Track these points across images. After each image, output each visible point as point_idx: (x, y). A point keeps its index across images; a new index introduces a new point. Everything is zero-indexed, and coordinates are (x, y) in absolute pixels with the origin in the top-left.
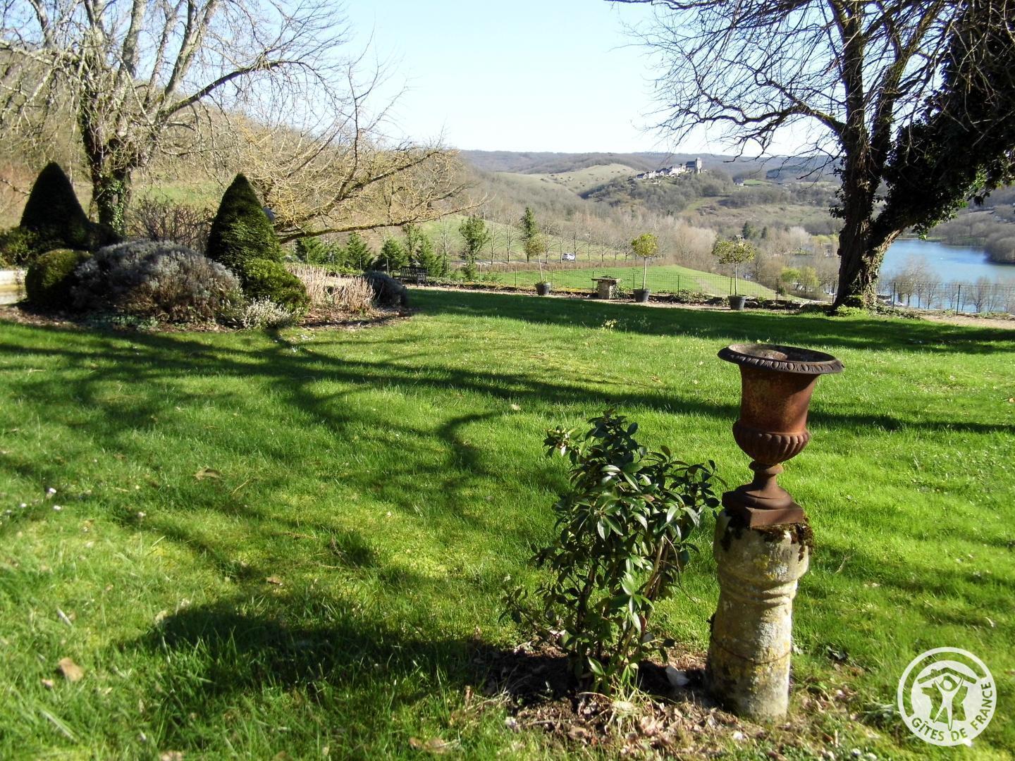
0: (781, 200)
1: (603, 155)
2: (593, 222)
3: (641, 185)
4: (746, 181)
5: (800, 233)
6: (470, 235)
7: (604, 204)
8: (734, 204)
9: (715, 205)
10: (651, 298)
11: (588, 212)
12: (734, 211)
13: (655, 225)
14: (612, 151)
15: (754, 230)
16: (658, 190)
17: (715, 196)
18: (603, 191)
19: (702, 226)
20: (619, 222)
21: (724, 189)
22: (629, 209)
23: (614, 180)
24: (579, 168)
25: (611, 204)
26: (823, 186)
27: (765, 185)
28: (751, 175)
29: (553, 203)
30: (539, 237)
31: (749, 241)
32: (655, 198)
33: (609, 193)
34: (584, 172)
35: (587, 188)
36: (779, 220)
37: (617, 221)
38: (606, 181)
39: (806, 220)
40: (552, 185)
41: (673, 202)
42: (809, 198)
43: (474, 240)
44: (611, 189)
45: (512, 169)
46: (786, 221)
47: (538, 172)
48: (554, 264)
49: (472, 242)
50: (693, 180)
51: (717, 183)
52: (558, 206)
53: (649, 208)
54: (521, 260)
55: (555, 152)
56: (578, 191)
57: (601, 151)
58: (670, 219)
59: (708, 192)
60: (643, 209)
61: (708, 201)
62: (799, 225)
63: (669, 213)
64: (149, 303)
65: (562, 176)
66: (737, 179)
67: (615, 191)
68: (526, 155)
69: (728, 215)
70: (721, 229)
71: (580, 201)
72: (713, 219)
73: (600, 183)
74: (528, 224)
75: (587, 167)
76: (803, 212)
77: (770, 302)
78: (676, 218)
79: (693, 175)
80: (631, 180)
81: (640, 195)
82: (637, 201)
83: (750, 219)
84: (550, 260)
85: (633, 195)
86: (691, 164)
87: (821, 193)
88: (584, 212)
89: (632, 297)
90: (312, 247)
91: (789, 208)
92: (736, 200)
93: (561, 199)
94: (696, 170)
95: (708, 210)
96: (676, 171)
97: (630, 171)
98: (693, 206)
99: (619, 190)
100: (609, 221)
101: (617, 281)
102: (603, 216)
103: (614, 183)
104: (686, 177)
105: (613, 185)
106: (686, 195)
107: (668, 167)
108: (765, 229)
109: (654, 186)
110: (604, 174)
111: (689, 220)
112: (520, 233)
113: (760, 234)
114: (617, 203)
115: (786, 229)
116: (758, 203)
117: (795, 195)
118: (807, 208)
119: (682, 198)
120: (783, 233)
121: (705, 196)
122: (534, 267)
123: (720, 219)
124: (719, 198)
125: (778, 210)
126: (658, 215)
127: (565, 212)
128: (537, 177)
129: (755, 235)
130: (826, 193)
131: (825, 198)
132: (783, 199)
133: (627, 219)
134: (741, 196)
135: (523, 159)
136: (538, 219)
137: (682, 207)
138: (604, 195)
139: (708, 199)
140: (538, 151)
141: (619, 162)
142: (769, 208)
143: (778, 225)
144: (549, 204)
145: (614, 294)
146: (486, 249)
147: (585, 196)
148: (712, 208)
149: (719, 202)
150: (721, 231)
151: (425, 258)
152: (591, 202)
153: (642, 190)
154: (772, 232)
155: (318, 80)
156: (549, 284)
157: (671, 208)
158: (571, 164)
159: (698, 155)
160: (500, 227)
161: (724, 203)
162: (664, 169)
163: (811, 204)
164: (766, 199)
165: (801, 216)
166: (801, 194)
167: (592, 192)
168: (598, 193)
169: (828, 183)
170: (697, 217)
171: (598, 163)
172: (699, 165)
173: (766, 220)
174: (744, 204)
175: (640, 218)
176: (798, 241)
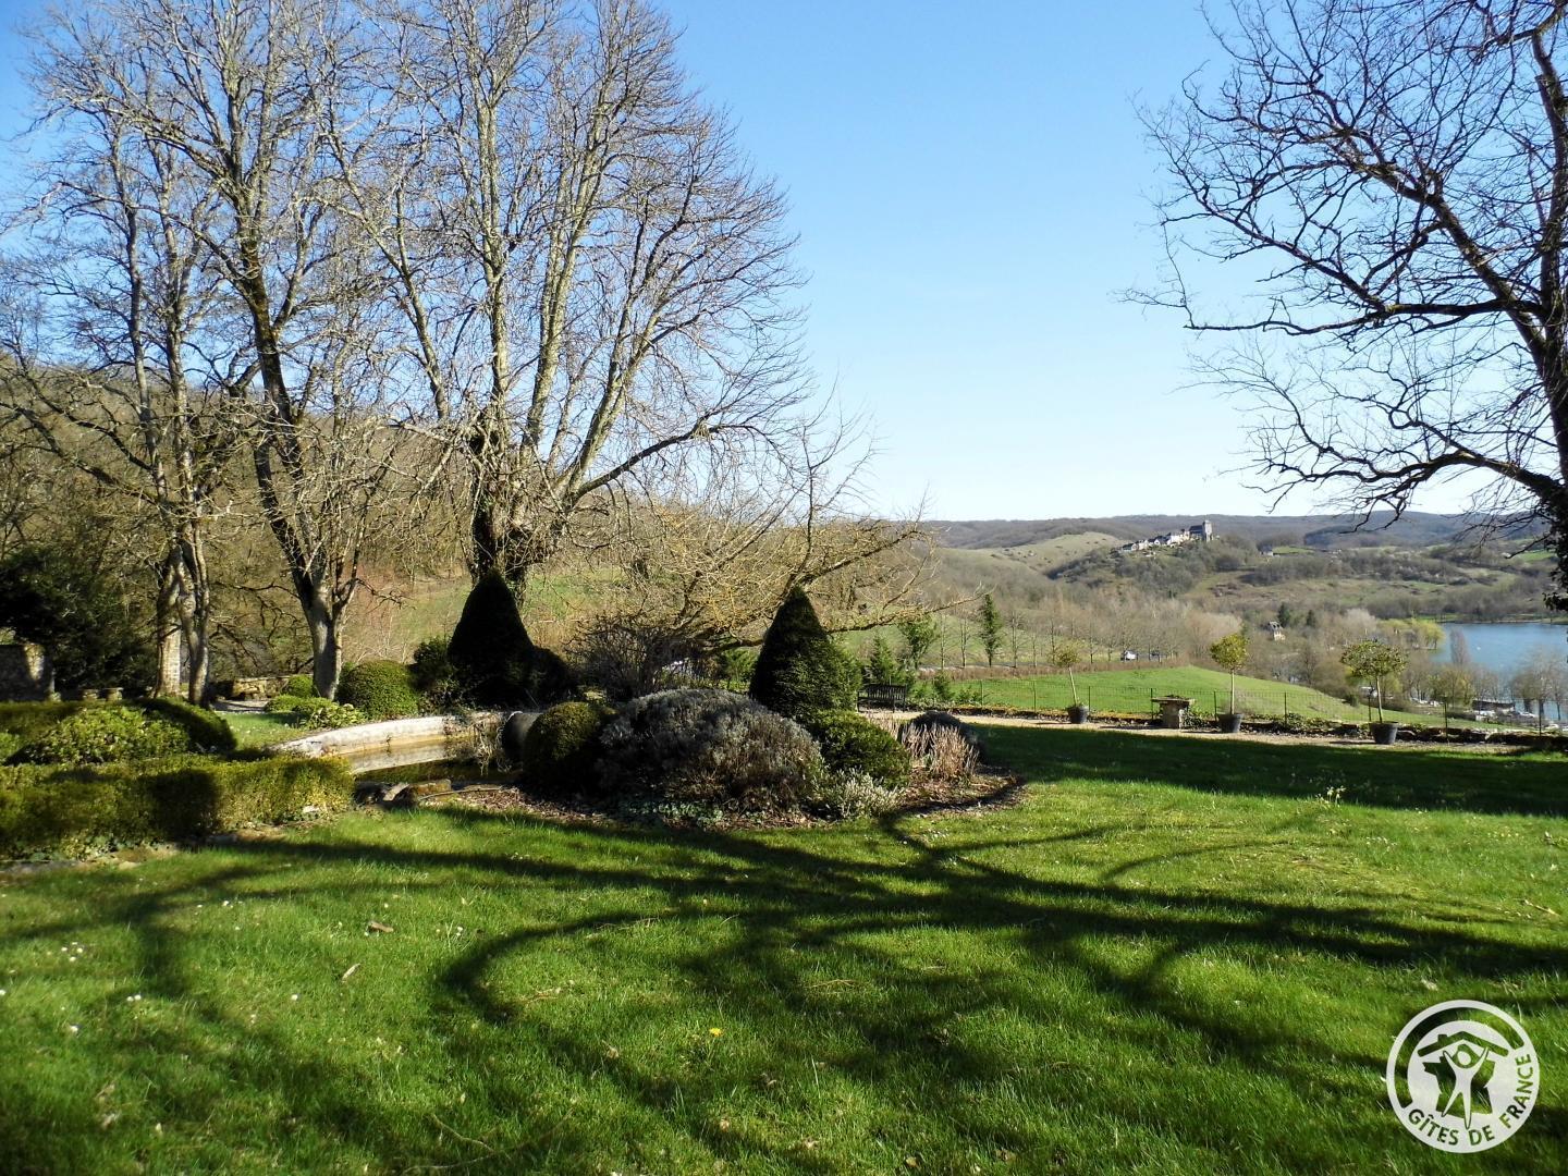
0: (1328, 574)
1: (1073, 521)
2: (1068, 609)
3: (1129, 559)
4: (1277, 549)
5: (1362, 618)
6: (912, 633)
7: (1081, 586)
8: (1262, 581)
9: (1235, 582)
10: (1245, 727)
11: (1060, 596)
12: (1263, 589)
13: (1157, 612)
14: (1086, 516)
15: (1294, 615)
16: (1154, 565)
17: (1234, 570)
18: (1077, 568)
19: (1219, 611)
20: (1102, 607)
21: (1246, 560)
22: (1115, 590)
23: (1092, 554)
24: (1043, 538)
25: (1090, 585)
26: (1388, 552)
27: (1303, 553)
28: (1285, 541)
29: (1010, 585)
30: (1004, 633)
31: (1289, 629)
32: (1150, 575)
33: (1085, 571)
34: (1050, 545)
35: (1055, 565)
36: (1329, 600)
37: (1100, 608)
38: (1079, 556)
39: (1369, 599)
40: (1007, 563)
41: (1175, 580)
42: (1370, 570)
43: (918, 639)
44: (1088, 564)
45: (954, 544)
46: (1340, 602)
47: (987, 546)
48: (1025, 668)
49: (914, 642)
50: (1201, 549)
51: (1235, 553)
52: (1018, 589)
53: (1143, 589)
54: (980, 663)
55: (1008, 519)
56: (1043, 569)
57: (1070, 517)
58: (1173, 604)
59: (1224, 565)
60: (1135, 590)
61: (1223, 578)
62: (1359, 606)
63: (1170, 595)
64: (711, 783)
65: (1022, 550)
66: (1264, 546)
67: (1094, 568)
68: (970, 525)
69: (1253, 594)
70: (1245, 613)
71: (1046, 582)
72: (1234, 601)
73: (1073, 558)
74: (989, 616)
75: (1054, 537)
76: (1363, 588)
77: (1435, 731)
78: (1185, 601)
79: (1201, 544)
80: (1114, 553)
81: (1128, 572)
82: (1125, 580)
83: (1287, 600)
84: (1020, 663)
85: (1118, 572)
86: (1197, 529)
87: (1387, 562)
88: (1055, 596)
89: (1213, 724)
90: (735, 658)
91: (1341, 583)
92: (1264, 575)
93: (1021, 581)
94: (1204, 537)
95: (1225, 589)
96: (1176, 539)
97: (1112, 541)
98: (1203, 585)
99: (1099, 567)
100: (1090, 608)
101: (1191, 702)
102: (1079, 600)
103: (1092, 557)
104: (1191, 547)
105: (1090, 561)
106: (1194, 570)
107: (1164, 534)
108: (1310, 613)
109: (1147, 560)
110: (1077, 546)
111: (1200, 603)
112: (978, 628)
113: (1304, 620)
114: (1097, 583)
115: (1342, 613)
116: (1297, 578)
117: (1348, 566)
118: (1368, 583)
119: (1188, 574)
120: (1338, 618)
121: (1219, 570)
122: (999, 672)
123: (1243, 601)
124: (1241, 573)
125: (1327, 587)
126: (1157, 598)
127: (1027, 597)
128: (986, 553)
129: (1296, 622)
130: (1394, 562)
131: (1393, 567)
132: (1332, 571)
133: (1114, 604)
134: (1270, 569)
135: (966, 530)
136: (998, 607)
137: (1189, 586)
138: (1078, 574)
139: (1225, 574)
140: (986, 519)
141: (1095, 529)
142: (1313, 584)
143: (1329, 607)
144: (1005, 587)
145: (1187, 721)
146: (933, 650)
147: (1053, 575)
148: (1231, 586)
149: (1241, 577)
150: (1247, 618)
151: (883, 669)
152: (1061, 584)
153: (1131, 566)
154: (1324, 618)
155: (771, 447)
156: (1086, 707)
157: (1172, 587)
158: (1032, 534)
159: (1205, 517)
160: (950, 620)
161: (1247, 580)
162: (1160, 537)
163: (1373, 576)
164: (1307, 571)
165: (1360, 593)
166: (1358, 565)
167: (1062, 570)
168: (1071, 571)
169: (1393, 548)
170: (1212, 600)
171: (1068, 532)
172: (1208, 529)
173: (1310, 601)
174: (1276, 579)
175: (1132, 602)
176: (1361, 626)
